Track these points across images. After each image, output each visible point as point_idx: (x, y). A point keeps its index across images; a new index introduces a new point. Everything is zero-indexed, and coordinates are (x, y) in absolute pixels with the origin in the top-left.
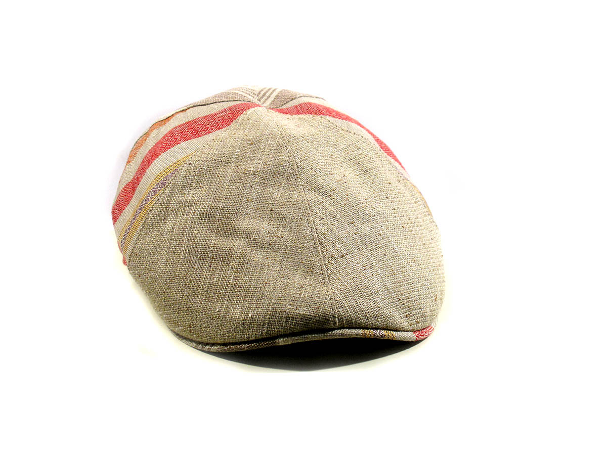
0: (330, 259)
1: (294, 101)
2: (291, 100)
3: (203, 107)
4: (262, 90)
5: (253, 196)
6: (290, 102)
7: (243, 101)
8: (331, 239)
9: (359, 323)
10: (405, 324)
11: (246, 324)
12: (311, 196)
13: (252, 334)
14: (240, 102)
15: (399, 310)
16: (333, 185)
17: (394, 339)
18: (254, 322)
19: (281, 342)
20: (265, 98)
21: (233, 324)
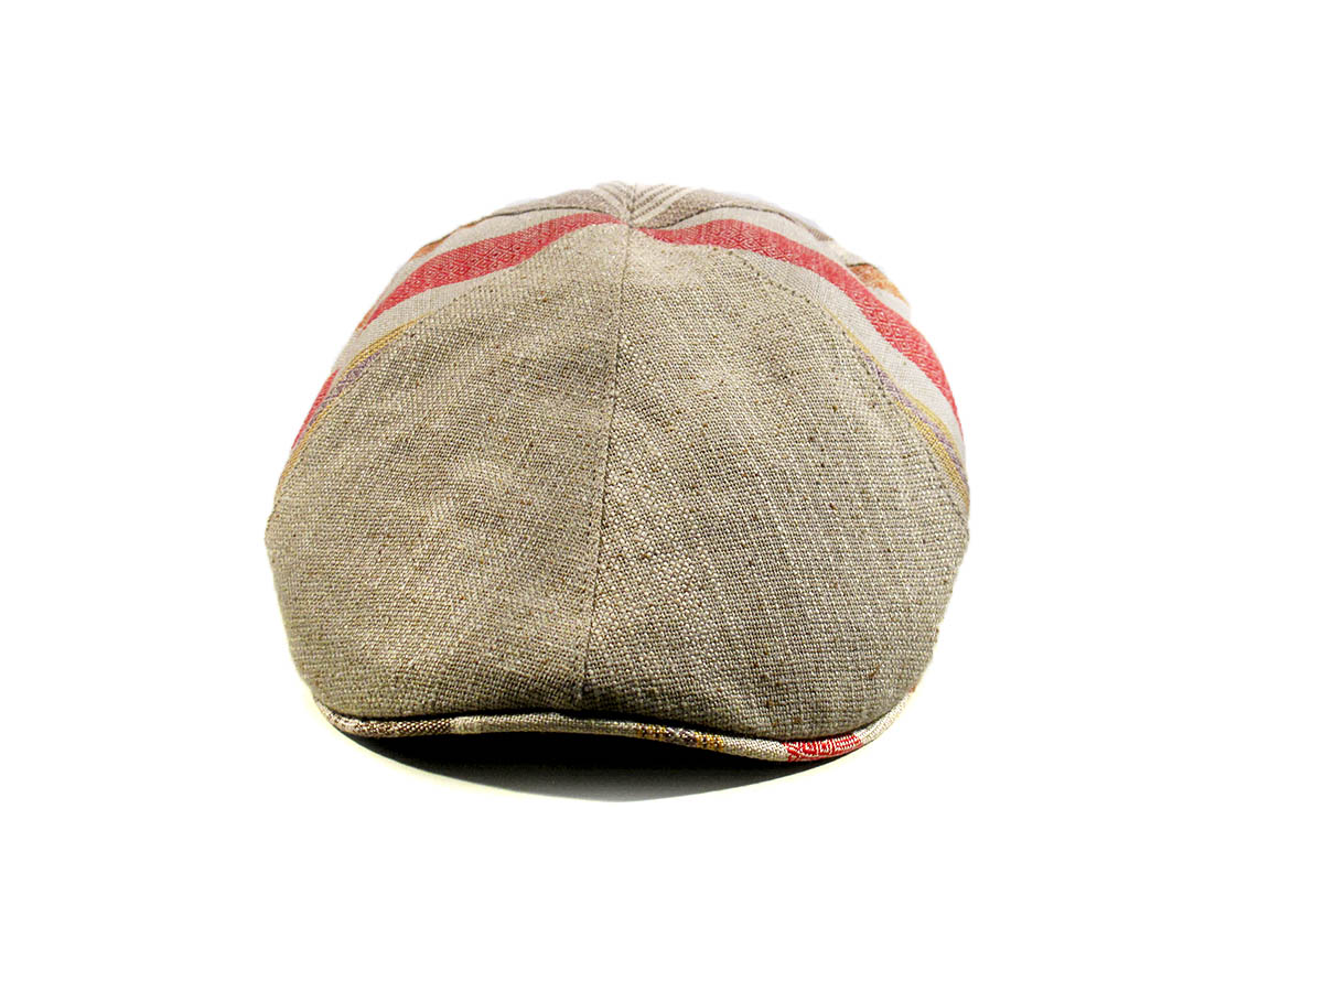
0: (613, 560)
1: (703, 214)
2: (698, 213)
3: (508, 217)
4: (652, 189)
5: (504, 413)
6: (695, 217)
7: (587, 209)
8: (632, 517)
9: (631, 706)
10: (761, 721)
11: (403, 679)
12: (626, 421)
13: (409, 704)
14: (578, 212)
15: (748, 688)
16: (684, 403)
17: (721, 751)
18: (415, 679)
19: (460, 724)
20: (650, 204)
21: (380, 677)
